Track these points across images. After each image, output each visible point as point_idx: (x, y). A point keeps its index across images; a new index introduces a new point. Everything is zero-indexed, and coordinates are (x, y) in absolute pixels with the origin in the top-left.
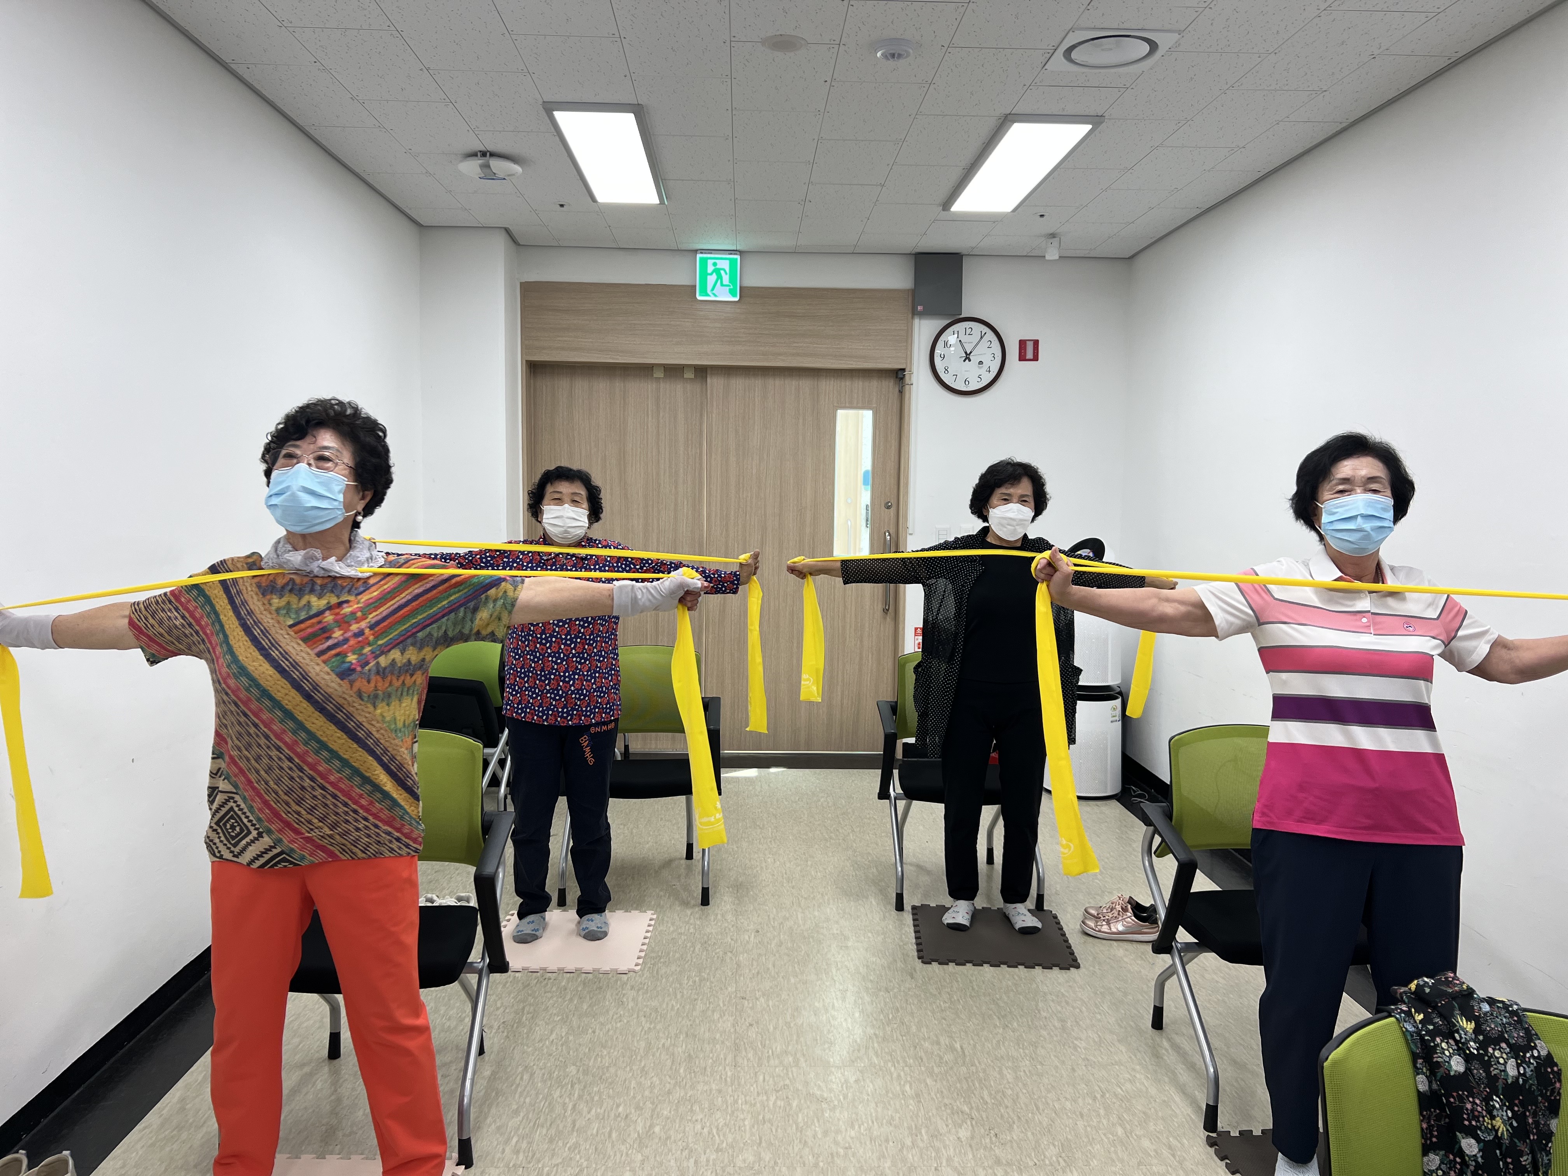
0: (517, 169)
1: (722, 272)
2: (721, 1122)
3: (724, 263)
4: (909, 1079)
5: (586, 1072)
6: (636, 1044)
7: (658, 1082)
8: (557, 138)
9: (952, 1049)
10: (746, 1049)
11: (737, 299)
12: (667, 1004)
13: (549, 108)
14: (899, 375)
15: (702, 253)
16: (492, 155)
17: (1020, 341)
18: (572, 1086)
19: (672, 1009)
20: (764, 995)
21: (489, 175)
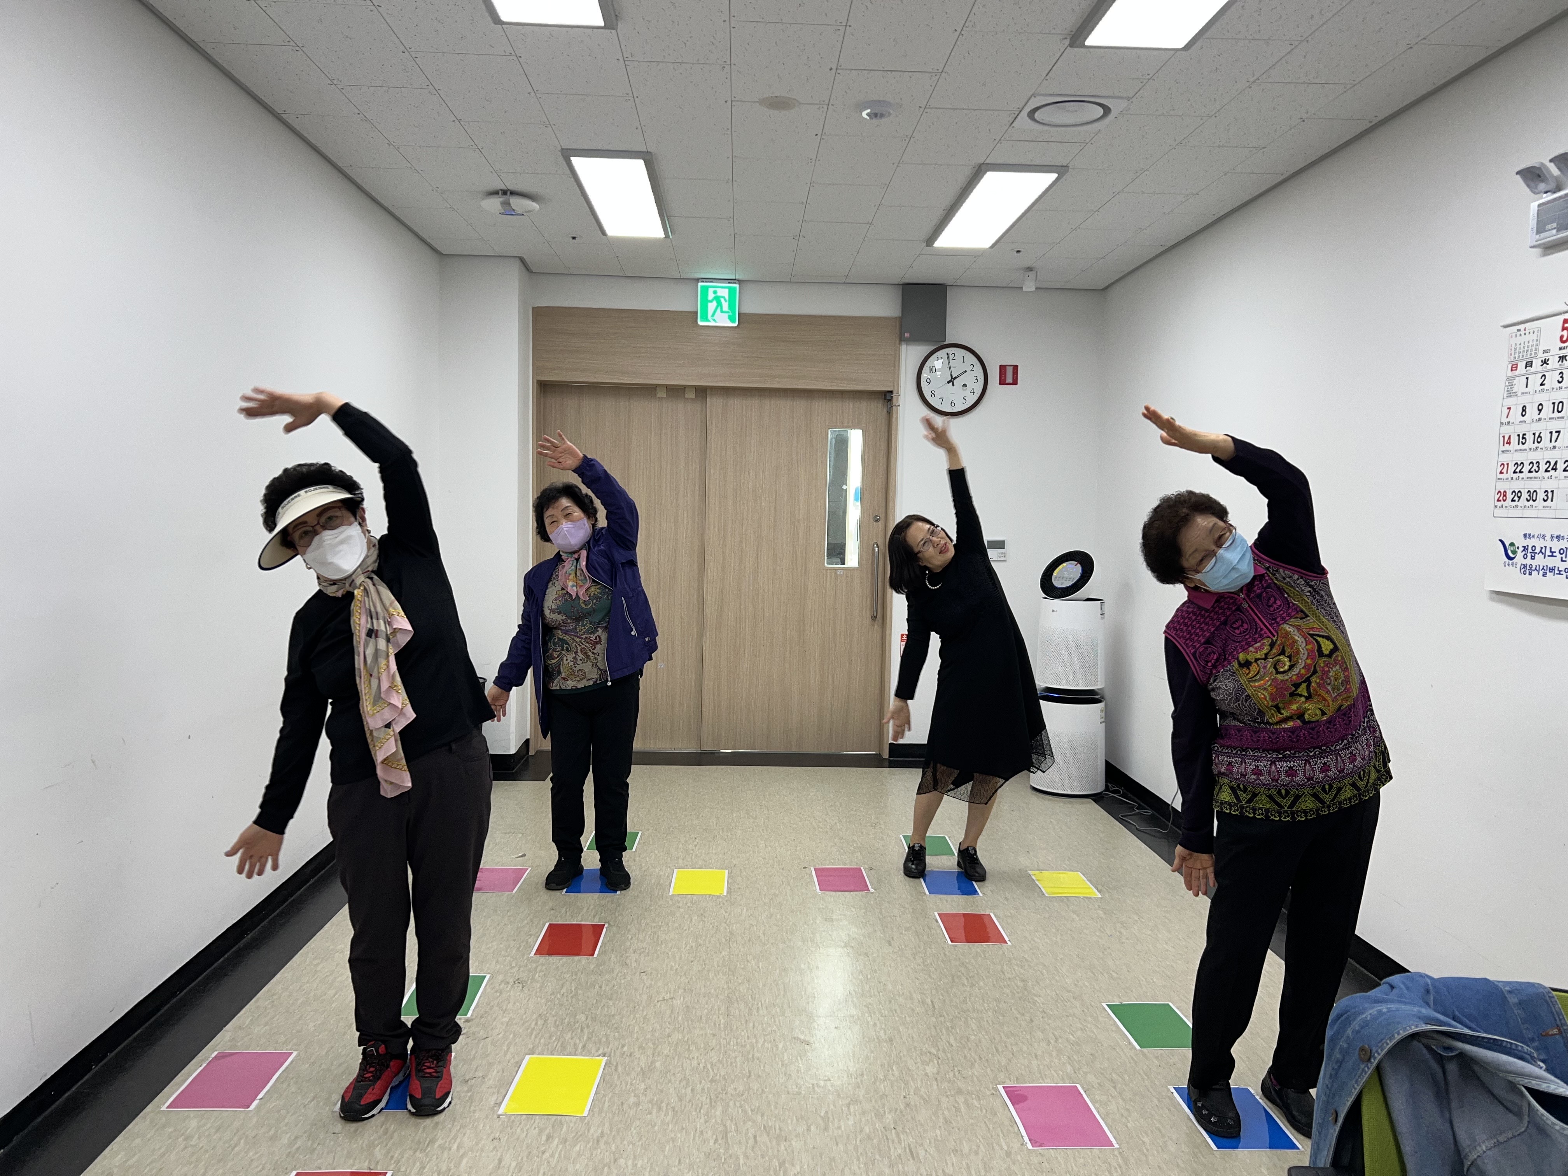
0: (535, 206)
1: (722, 300)
2: (715, 1059)
3: (723, 291)
4: (883, 1027)
5: (594, 1019)
6: (638, 997)
7: (658, 1028)
8: (572, 179)
9: (923, 1003)
10: (737, 1001)
11: (736, 325)
12: (667, 965)
13: (567, 154)
14: (887, 397)
15: (703, 282)
16: (513, 193)
17: (1001, 366)
18: (582, 1031)
19: (671, 969)
20: (754, 958)
21: (508, 210)
